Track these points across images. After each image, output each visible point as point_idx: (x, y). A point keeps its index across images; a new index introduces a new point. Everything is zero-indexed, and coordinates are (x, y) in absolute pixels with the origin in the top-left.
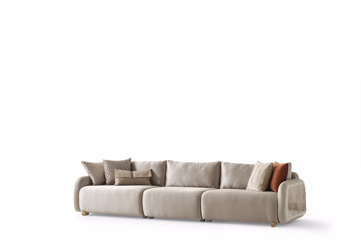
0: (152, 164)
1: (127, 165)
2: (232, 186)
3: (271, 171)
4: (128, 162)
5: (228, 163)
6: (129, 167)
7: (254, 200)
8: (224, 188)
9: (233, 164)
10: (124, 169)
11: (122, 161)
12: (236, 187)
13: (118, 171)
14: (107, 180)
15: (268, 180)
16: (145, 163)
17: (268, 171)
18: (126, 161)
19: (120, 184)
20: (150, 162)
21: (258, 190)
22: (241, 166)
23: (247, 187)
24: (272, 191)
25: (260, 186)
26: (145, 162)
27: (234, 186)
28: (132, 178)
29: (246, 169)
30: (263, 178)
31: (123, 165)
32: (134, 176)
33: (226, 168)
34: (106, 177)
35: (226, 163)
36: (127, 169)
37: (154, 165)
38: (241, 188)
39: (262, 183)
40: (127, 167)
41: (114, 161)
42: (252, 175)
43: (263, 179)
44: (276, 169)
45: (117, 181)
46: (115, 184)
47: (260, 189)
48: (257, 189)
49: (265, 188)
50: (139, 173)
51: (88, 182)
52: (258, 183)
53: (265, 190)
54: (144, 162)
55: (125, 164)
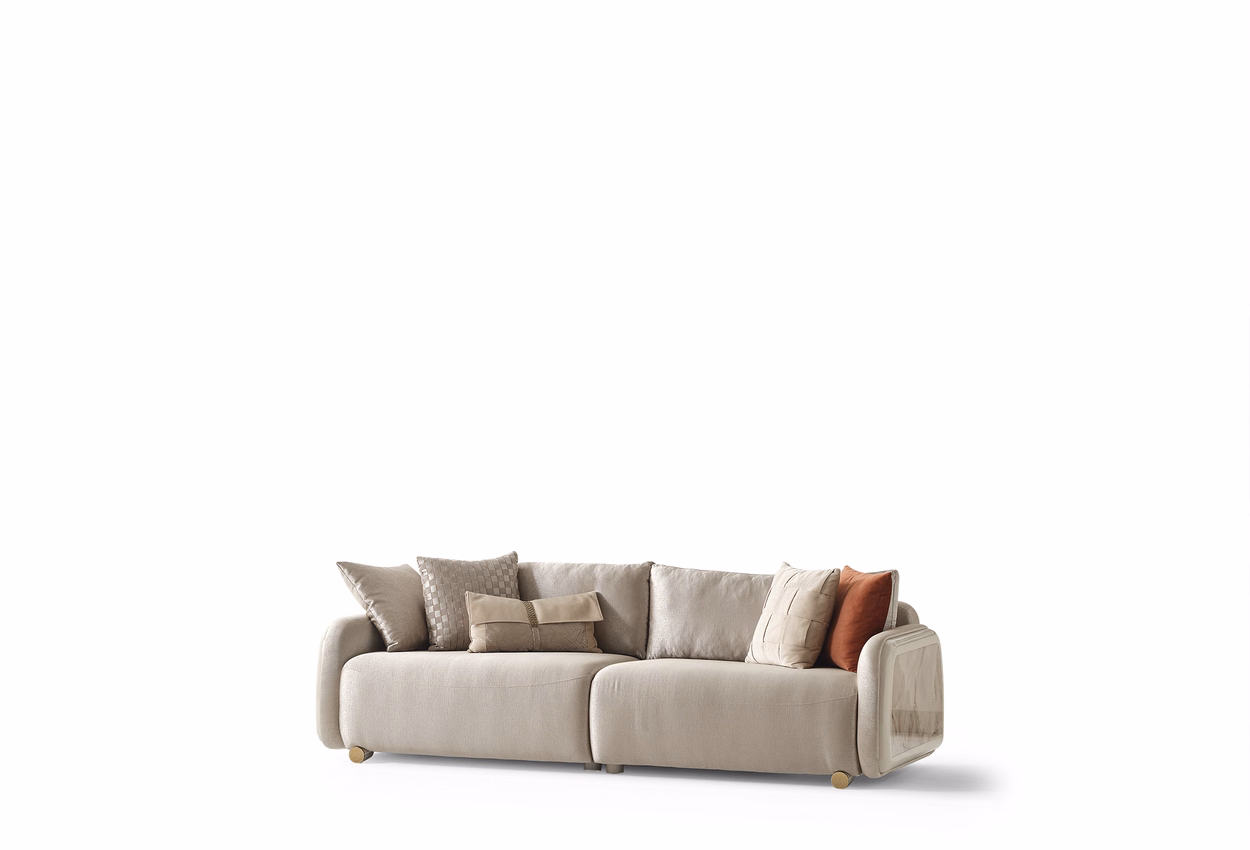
0: (599, 574)
1: (507, 578)
2: (690, 651)
3: (832, 599)
4: (509, 566)
5: (675, 568)
6: (512, 584)
7: (776, 697)
8: (663, 656)
9: (692, 571)
10: (496, 590)
11: (487, 562)
12: (703, 654)
13: (479, 598)
14: (435, 632)
15: (820, 627)
16: (574, 572)
17: (822, 597)
18: (502, 561)
19: (491, 648)
20: (593, 566)
21: (789, 665)
22: (724, 581)
23: (749, 654)
24: (833, 665)
25: (796, 649)
26: (573, 566)
27: (697, 649)
28: (534, 623)
29: (740, 591)
30: (804, 620)
31: (494, 578)
32: (540, 618)
33: (671, 584)
34: (433, 622)
35: (668, 571)
36: (508, 591)
37: (608, 579)
38: (721, 655)
39: (802, 638)
40: (507, 584)
41: (458, 564)
42: (765, 611)
43: (804, 625)
44: (850, 592)
45: (477, 636)
46: (472, 647)
47: (796, 658)
48: (786, 659)
49: (812, 656)
50: (556, 608)
51: (365, 637)
52: (790, 641)
53: (813, 662)
54: (568, 568)
55: (499, 573)
